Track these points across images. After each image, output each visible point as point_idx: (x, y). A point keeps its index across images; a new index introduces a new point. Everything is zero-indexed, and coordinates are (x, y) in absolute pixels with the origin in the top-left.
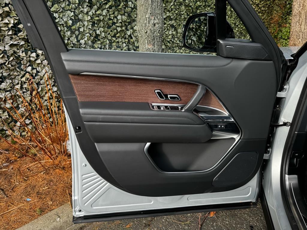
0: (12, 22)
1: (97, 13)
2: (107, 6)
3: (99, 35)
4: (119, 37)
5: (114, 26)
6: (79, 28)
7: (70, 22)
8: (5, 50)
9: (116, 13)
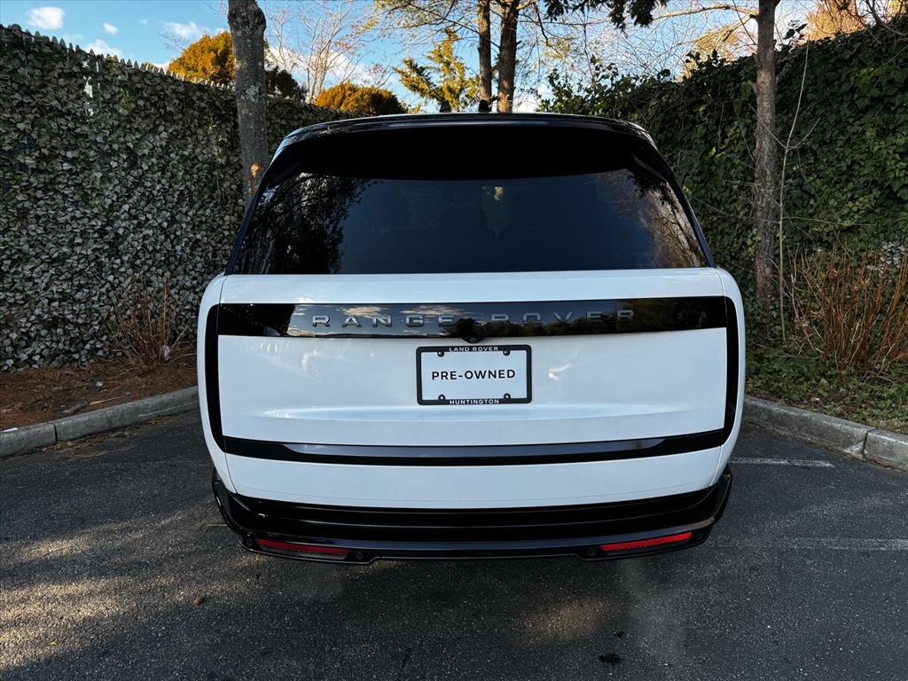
0: (100, 223)
1: (199, 213)
2: (212, 205)
3: (200, 240)
4: (225, 243)
5: (219, 229)
6: (176, 231)
7: (165, 224)
8: (87, 255)
9: (222, 213)
